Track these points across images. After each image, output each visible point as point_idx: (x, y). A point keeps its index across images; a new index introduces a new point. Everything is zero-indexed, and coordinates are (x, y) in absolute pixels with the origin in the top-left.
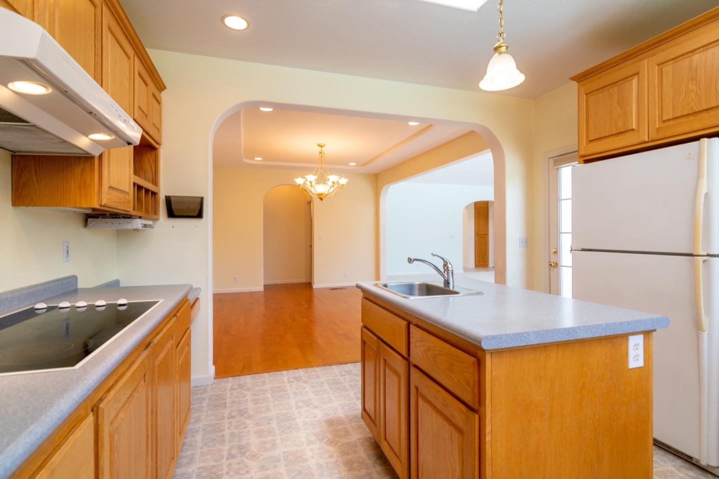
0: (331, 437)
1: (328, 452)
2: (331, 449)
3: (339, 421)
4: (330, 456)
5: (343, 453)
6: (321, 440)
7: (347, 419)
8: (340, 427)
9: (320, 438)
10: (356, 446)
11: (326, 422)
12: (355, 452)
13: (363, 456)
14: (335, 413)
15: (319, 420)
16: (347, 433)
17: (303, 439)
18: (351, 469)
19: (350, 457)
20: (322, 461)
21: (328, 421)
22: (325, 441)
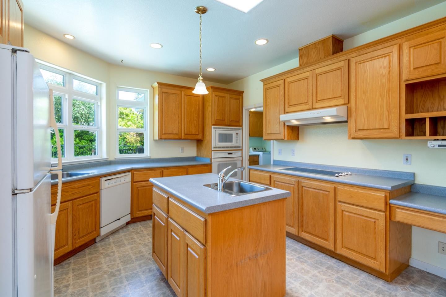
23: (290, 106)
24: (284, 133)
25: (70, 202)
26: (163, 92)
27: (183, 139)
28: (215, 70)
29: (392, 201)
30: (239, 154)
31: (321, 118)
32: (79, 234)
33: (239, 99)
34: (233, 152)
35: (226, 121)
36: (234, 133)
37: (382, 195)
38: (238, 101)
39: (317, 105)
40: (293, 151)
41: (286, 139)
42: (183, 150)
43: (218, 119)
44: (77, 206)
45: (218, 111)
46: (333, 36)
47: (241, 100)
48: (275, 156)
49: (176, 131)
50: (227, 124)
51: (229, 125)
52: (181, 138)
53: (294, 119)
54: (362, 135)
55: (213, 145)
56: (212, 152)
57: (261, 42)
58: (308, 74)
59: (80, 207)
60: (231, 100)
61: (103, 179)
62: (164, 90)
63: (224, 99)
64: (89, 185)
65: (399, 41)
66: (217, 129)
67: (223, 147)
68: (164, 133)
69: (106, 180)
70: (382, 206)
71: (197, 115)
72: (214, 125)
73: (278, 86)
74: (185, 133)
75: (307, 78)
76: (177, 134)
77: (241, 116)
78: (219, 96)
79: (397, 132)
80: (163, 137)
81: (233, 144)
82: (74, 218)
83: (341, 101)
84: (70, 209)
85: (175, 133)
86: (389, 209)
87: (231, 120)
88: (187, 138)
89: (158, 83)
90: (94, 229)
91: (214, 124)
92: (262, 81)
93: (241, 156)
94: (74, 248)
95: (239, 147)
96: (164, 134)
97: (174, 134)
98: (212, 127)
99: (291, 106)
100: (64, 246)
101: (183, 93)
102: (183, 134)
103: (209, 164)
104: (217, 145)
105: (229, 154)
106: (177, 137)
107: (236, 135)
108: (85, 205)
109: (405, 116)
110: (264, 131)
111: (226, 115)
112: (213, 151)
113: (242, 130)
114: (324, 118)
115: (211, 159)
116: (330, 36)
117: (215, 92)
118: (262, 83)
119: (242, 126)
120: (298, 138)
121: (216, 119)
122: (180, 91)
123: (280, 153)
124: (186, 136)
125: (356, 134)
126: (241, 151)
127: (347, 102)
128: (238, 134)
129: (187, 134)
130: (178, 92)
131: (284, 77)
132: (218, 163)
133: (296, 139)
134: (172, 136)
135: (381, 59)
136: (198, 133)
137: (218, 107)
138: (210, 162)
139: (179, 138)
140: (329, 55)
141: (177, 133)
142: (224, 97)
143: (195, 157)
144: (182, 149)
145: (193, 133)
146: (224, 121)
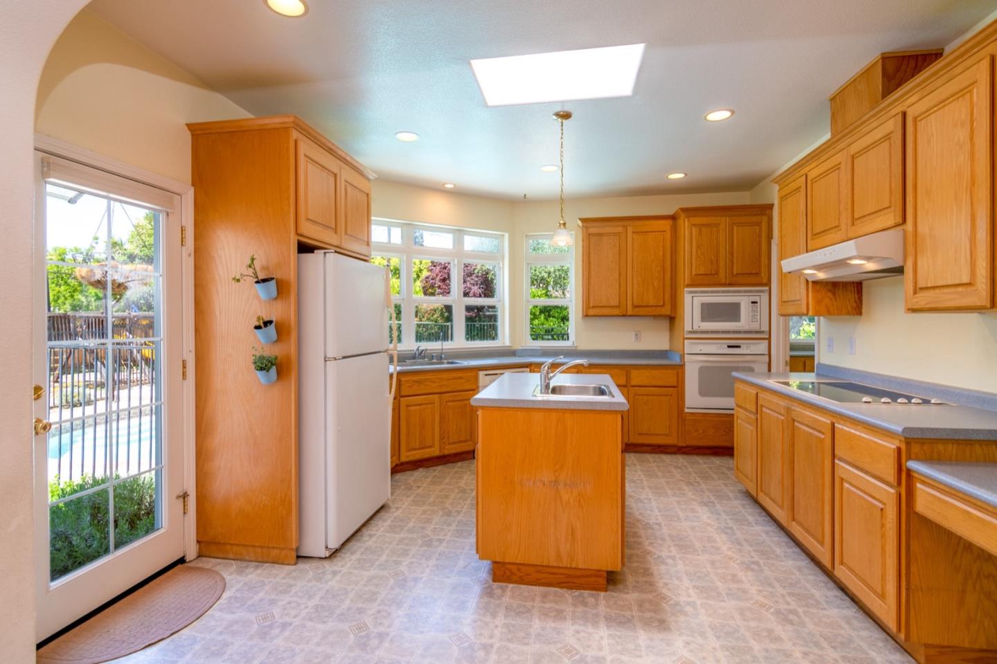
0: (665, 605)
1: (669, 589)
2: (665, 591)
3: (647, 624)
4: (666, 584)
5: (651, 584)
6: (677, 604)
7: (634, 625)
8: (648, 615)
9: (679, 608)
10: (634, 587)
11: (670, 629)
12: (637, 582)
13: (630, 576)
14: (652, 640)
15: (680, 635)
16: (641, 605)
17: (702, 612)
18: (647, 570)
19: (644, 579)
20: (676, 582)
21: (665, 629)
22: (671, 602)
23: (815, 235)
25: (436, 396)
26: (589, 234)
27: (630, 316)
28: (686, 175)
29: (912, 465)
30: (762, 347)
32: (448, 438)
33: (759, 224)
34: (744, 344)
35: (722, 275)
36: (744, 302)
37: (891, 445)
38: (757, 227)
42: (639, 336)
43: (698, 273)
44: (447, 402)
45: (699, 257)
46: (884, 56)
47: (764, 225)
49: (614, 302)
50: (723, 281)
51: (731, 285)
52: (625, 313)
54: (923, 303)
55: (688, 327)
56: (686, 341)
57: (719, 115)
58: (840, 157)
59: (450, 404)
60: (735, 228)
61: (481, 374)
62: (592, 230)
63: (715, 229)
64: (461, 378)
66: (697, 295)
67: (724, 332)
68: (591, 305)
69: (486, 375)
70: (893, 474)
71: (659, 268)
72: (688, 286)
73: (798, 189)
74: (633, 304)
75: (838, 168)
76: (616, 306)
77: (766, 262)
78: (703, 225)
79: (984, 293)
80: (591, 312)
81: (744, 323)
82: (442, 417)
83: (889, 220)
84: (437, 404)
85: (612, 305)
86: (906, 482)
87: (735, 272)
88: (637, 314)
89: (580, 219)
90: (468, 438)
91: (689, 282)
93: (767, 353)
94: (441, 454)
95: (762, 332)
96: (593, 307)
97: (611, 307)
98: (686, 289)
99: (817, 236)
100: (430, 447)
101: (630, 229)
102: (630, 307)
103: (679, 365)
104: (696, 328)
105: (729, 347)
106: (616, 312)
107: (751, 304)
108: (456, 403)
111: (722, 264)
112: (687, 338)
113: (768, 294)
114: (849, 262)
115: (682, 357)
116: (877, 59)
117: (691, 218)
119: (768, 284)
120: (858, 310)
121: (693, 274)
122: (623, 226)
124: (637, 309)
125: (915, 300)
126: (767, 341)
127: (899, 220)
128: (756, 302)
129: (637, 307)
130: (620, 229)
131: (806, 170)
132: (701, 364)
133: (857, 314)
134: (606, 311)
135: (956, 101)
136: (662, 303)
137: (698, 247)
138: (681, 361)
139: (621, 314)
140: (877, 103)
141: (618, 304)
142: (717, 225)
143: (667, 351)
144: (637, 335)
145: (651, 303)
146: (716, 276)
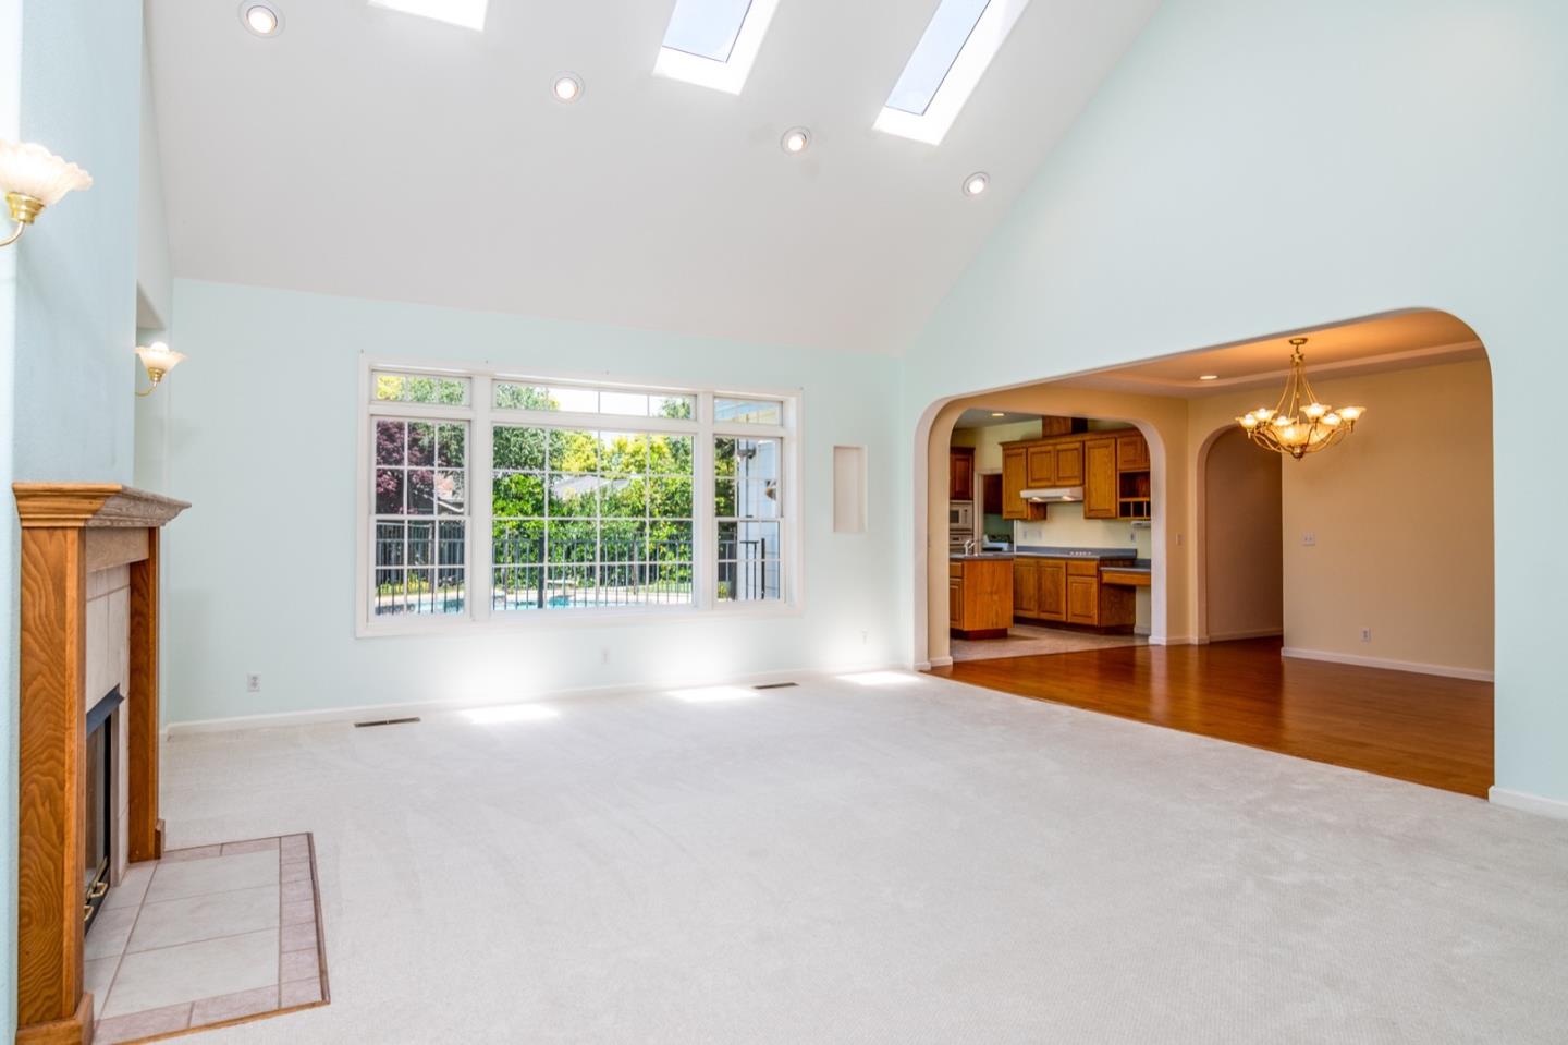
23: (1033, 480)
24: (1027, 511)
29: (1102, 568)
31: (1060, 497)
37: (1094, 563)
39: (1058, 483)
40: (1040, 534)
41: (1029, 518)
48: (1019, 541)
53: (1036, 495)
58: (1049, 448)
65: (1116, 435)
70: (1094, 572)
75: (1049, 452)
77: (972, 483)
79: (1113, 513)
83: (1078, 482)
86: (1100, 574)
92: (1002, 444)
109: (1120, 500)
110: (1004, 507)
113: (973, 505)
114: (1062, 497)
118: (1001, 448)
119: (972, 498)
120: (1045, 518)
123: (1025, 535)
125: (1089, 514)
127: (1082, 484)
133: (1043, 520)
